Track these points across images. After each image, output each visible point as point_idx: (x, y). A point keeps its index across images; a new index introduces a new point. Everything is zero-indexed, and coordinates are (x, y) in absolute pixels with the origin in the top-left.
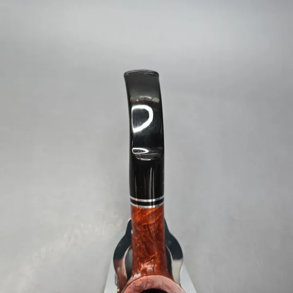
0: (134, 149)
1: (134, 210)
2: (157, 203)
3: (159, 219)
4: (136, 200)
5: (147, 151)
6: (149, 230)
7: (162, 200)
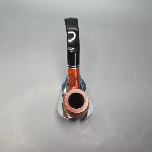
0: (69, 48)
1: (69, 70)
2: (77, 67)
3: (78, 73)
4: (70, 66)
5: (73, 49)
6: (74, 76)
7: (79, 66)
